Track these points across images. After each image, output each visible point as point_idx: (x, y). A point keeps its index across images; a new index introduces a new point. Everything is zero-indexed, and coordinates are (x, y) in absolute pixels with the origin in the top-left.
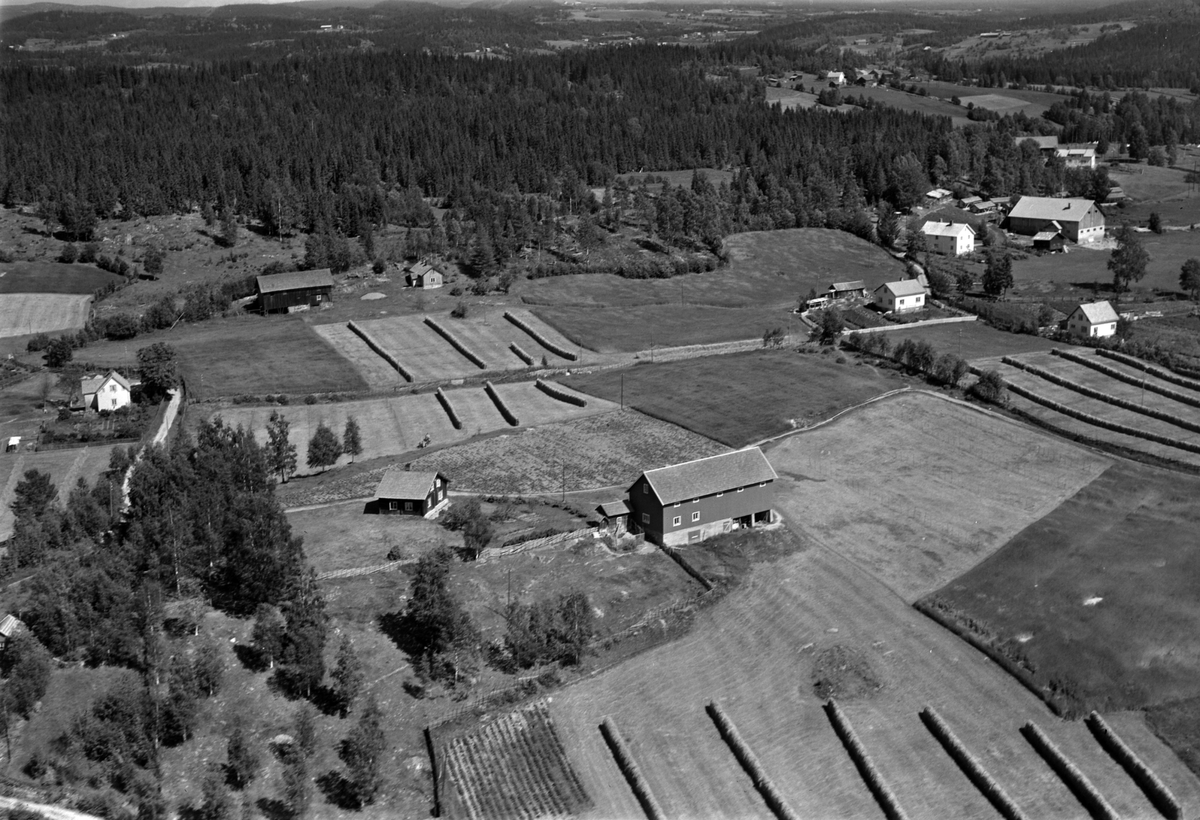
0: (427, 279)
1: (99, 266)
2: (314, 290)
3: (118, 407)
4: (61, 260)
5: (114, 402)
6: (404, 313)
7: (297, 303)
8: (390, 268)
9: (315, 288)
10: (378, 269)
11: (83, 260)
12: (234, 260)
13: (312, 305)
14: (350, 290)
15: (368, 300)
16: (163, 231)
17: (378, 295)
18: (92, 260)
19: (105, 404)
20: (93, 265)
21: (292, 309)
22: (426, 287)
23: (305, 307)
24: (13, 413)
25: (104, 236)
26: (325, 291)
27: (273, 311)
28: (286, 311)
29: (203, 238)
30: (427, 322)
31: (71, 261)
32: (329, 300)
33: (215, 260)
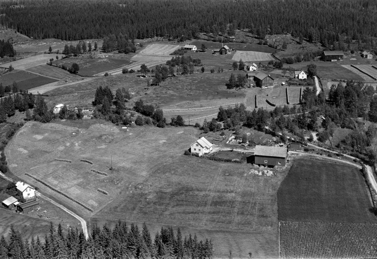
0: (368, 56)
1: (269, 46)
2: (338, 56)
3: (304, 78)
4: (259, 44)
5: (303, 77)
6: (364, 64)
7: (334, 59)
8: (355, 52)
9: (339, 55)
10: (352, 52)
11: (264, 44)
12: (303, 48)
13: (338, 60)
14: (346, 57)
15: (352, 60)
16: (282, 39)
17: (355, 59)
18: (267, 45)
19: (300, 77)
20: (267, 46)
21: (332, 60)
22: (368, 58)
23: (336, 60)
24: (277, 78)
25: (267, 39)
26: (341, 56)
27: (327, 61)
28: (331, 61)
29: (294, 41)
30: (373, 66)
31: (261, 44)
32: (342, 59)
33: (298, 48)
